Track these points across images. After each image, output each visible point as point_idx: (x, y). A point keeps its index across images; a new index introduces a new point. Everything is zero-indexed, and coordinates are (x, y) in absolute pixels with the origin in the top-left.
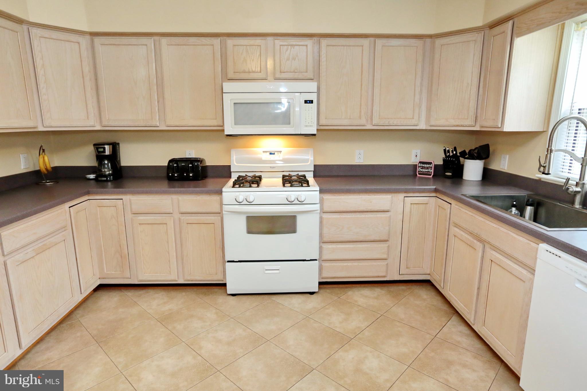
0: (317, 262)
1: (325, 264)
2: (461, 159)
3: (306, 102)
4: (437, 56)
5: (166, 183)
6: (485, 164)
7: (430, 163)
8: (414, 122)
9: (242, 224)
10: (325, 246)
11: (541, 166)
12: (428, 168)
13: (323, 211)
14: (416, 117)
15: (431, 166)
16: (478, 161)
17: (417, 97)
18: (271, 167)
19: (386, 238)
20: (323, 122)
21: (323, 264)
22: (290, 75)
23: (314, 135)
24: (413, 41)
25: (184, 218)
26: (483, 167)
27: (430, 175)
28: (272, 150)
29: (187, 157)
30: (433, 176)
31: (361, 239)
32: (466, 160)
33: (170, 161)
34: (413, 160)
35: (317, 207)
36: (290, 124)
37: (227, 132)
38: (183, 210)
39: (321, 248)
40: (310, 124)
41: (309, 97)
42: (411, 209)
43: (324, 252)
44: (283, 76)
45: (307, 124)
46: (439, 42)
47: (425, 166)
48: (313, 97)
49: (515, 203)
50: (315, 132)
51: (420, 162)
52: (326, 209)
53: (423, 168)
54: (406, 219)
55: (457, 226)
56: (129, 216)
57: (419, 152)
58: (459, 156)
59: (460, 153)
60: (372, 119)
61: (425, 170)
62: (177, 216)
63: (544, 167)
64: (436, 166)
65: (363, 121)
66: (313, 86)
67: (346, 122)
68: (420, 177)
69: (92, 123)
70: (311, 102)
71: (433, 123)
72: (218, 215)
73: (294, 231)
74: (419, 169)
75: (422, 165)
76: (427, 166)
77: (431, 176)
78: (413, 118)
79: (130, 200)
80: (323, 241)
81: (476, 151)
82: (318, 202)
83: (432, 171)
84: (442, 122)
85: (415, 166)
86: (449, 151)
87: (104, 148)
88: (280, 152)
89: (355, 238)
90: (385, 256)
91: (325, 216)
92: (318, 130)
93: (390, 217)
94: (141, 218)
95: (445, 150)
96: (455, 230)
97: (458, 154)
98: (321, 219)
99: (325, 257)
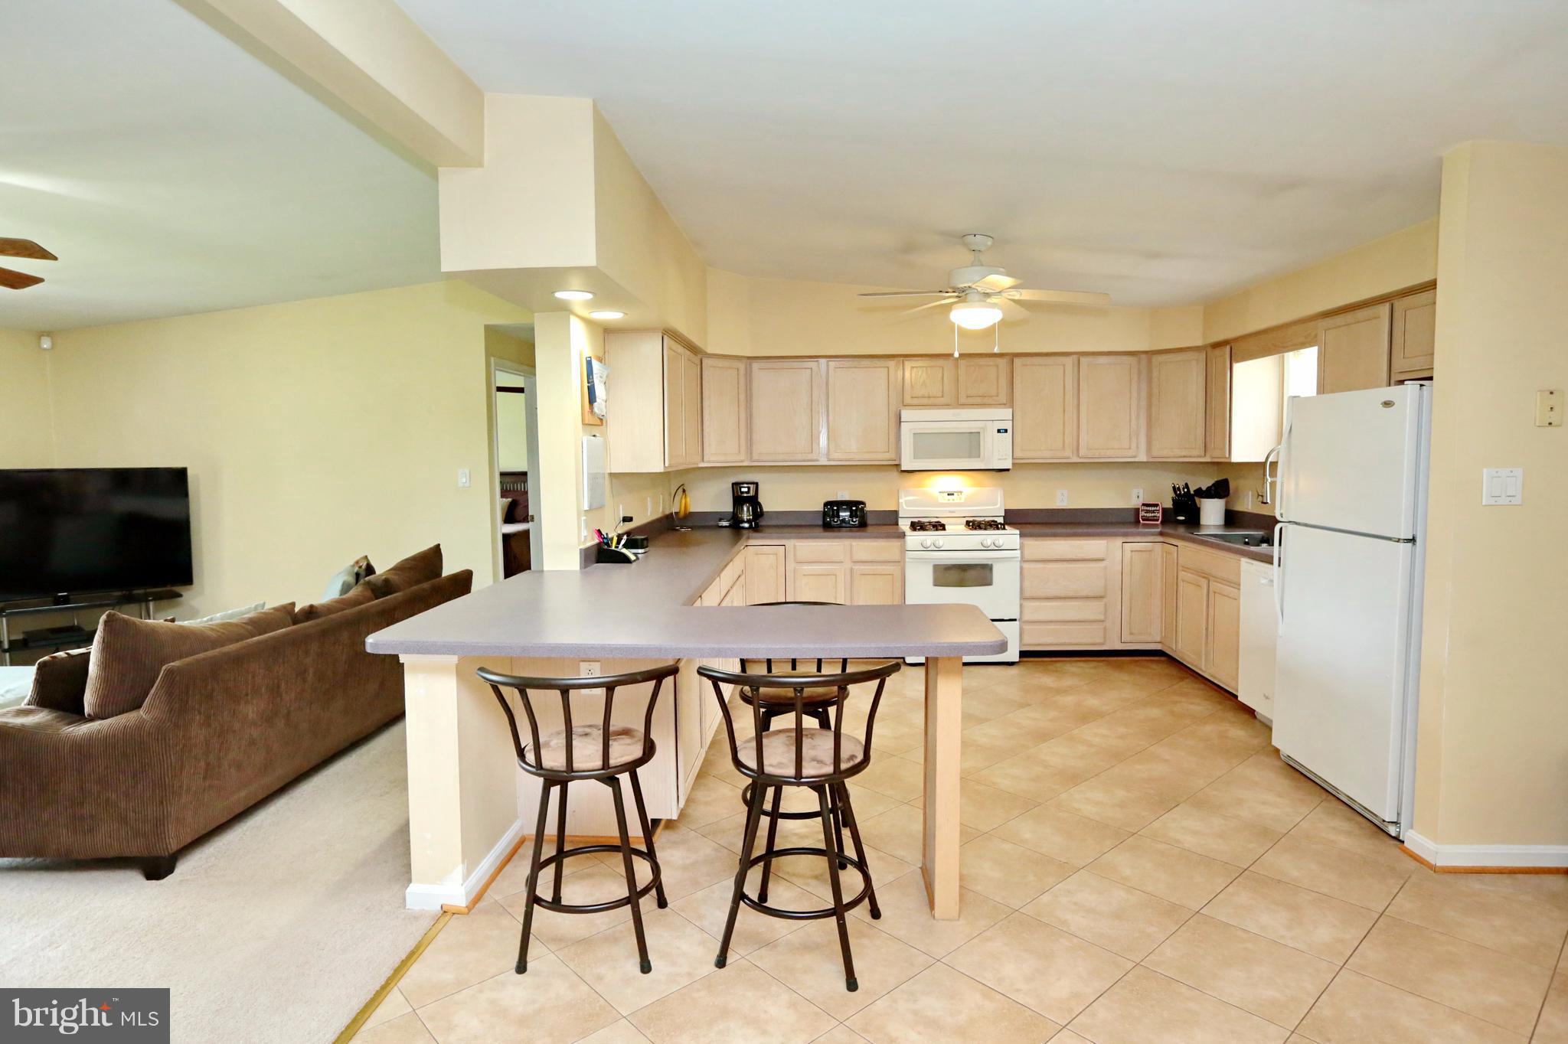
0: (1017, 622)
1: (1027, 627)
2: (1197, 499)
3: (999, 431)
4: (1155, 374)
5: (821, 530)
6: (1227, 503)
7: (1157, 505)
8: (1131, 453)
9: (928, 574)
10: (1026, 604)
11: (1259, 495)
12: (1153, 512)
13: (1023, 560)
14: (1134, 445)
15: (1158, 509)
16: (1216, 500)
17: (1134, 422)
18: (950, 512)
19: (1102, 594)
20: (1018, 454)
21: (1024, 627)
22: (979, 400)
23: (1008, 470)
24: (1125, 358)
25: (856, 567)
26: (1224, 509)
27: (1157, 520)
28: (951, 490)
29: (839, 499)
30: (1162, 522)
31: (1071, 594)
32: (1203, 500)
33: (826, 504)
34: (1134, 502)
35: (1018, 553)
36: (979, 457)
37: (904, 468)
38: (856, 557)
39: (1021, 606)
40: (1004, 457)
41: (1002, 426)
42: (1132, 558)
43: (1026, 611)
44: (971, 401)
45: (1000, 457)
46: (1156, 359)
47: (1150, 509)
48: (1008, 425)
49: (1247, 540)
50: (1009, 466)
51: (1144, 505)
52: (1027, 556)
53: (1148, 511)
54: (1126, 570)
55: (1186, 569)
56: (791, 566)
57: (1141, 491)
58: (1193, 496)
59: (1195, 491)
60: (1078, 450)
61: (1150, 515)
62: (848, 565)
63: (1262, 496)
64: (1164, 510)
65: (1068, 453)
66: (1006, 413)
67: (1046, 454)
68: (1144, 524)
69: (742, 458)
70: (1006, 431)
71: (1155, 453)
72: (898, 564)
73: (990, 583)
74: (1142, 514)
75: (1145, 508)
76: (1153, 509)
77: (1159, 522)
78: (1130, 448)
79: (795, 547)
80: (1023, 597)
81: (1213, 488)
82: (1018, 548)
83: (1160, 515)
84: (1165, 453)
85: (1137, 510)
86: (1179, 488)
87: (749, 488)
88: (961, 492)
89: (1062, 593)
90: (1102, 617)
91: (1026, 566)
92: (1013, 464)
93: (1106, 568)
94: (807, 568)
95: (1174, 488)
96: (1182, 574)
97: (1192, 492)
98: (1021, 569)
99: (1026, 618)
